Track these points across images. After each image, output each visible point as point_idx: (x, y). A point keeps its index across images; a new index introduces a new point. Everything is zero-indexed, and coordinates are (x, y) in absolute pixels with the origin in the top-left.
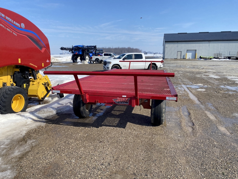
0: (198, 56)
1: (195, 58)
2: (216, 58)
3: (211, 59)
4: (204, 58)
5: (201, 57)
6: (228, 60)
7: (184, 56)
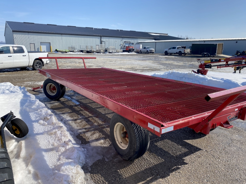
0: (53, 49)
1: (51, 51)
2: (71, 52)
3: (67, 52)
4: (61, 51)
5: (58, 50)
6: (82, 53)
7: (38, 49)
